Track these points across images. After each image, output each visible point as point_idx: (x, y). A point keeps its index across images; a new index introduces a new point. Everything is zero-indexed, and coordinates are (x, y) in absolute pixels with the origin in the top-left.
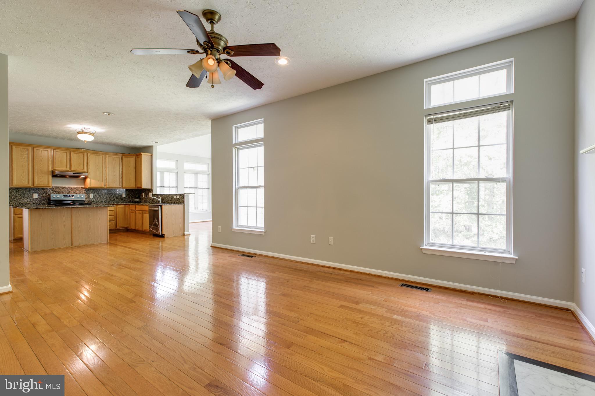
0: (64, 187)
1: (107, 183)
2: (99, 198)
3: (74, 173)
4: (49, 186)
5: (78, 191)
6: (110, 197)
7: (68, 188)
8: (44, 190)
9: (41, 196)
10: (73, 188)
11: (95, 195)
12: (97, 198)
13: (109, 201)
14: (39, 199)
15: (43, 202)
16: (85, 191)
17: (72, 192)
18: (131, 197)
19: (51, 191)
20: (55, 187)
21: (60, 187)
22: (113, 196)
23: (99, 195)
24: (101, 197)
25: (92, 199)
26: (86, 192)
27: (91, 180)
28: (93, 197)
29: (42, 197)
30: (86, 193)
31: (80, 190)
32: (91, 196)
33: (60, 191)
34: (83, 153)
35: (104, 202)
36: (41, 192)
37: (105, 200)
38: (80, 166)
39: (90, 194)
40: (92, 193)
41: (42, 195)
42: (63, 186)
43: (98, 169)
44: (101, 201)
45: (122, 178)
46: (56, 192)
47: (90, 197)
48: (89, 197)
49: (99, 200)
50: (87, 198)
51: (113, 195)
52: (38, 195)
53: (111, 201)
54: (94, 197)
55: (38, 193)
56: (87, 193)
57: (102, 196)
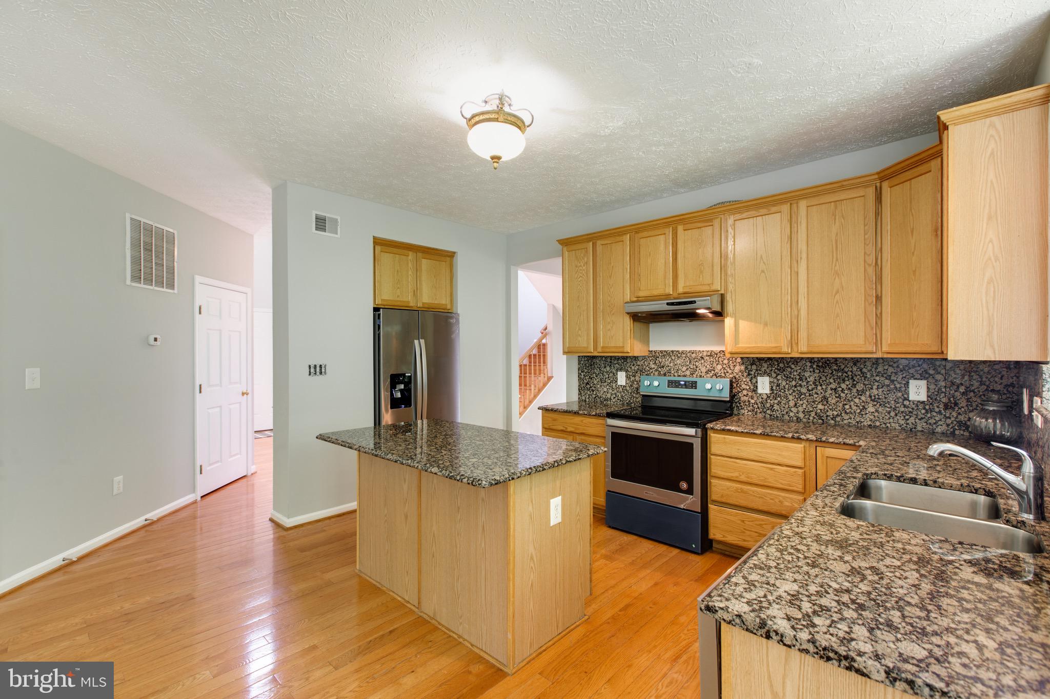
0: (683, 352)
1: (803, 335)
2: (791, 398)
3: (668, 304)
4: (625, 351)
5: (719, 367)
6: (839, 397)
7: (694, 355)
8: (639, 363)
9: (633, 378)
10: (705, 354)
11: (778, 385)
12: (786, 397)
13: (835, 413)
14: (628, 388)
15: (637, 398)
16: (743, 368)
17: (704, 370)
18: (963, 403)
19: (653, 366)
20: (661, 352)
21: (672, 351)
22: (854, 390)
23: (794, 383)
24: (801, 394)
25: (765, 397)
26: (746, 368)
27: (736, 325)
28: (768, 391)
29: (633, 382)
30: (745, 374)
31: (726, 362)
32: (764, 385)
33: (672, 365)
34: (711, 220)
35: (813, 414)
36: (633, 367)
37: (820, 406)
38: (701, 272)
39: (760, 379)
40: (765, 373)
41: (634, 376)
42: (681, 349)
43: (763, 271)
44: (801, 409)
45: (879, 299)
46: (663, 367)
47: (760, 391)
48: (755, 390)
49: (792, 403)
50: (750, 394)
51: (854, 386)
52: (627, 377)
53: (846, 417)
54: (772, 389)
55: (627, 371)
56: (749, 374)
57: (804, 390)
